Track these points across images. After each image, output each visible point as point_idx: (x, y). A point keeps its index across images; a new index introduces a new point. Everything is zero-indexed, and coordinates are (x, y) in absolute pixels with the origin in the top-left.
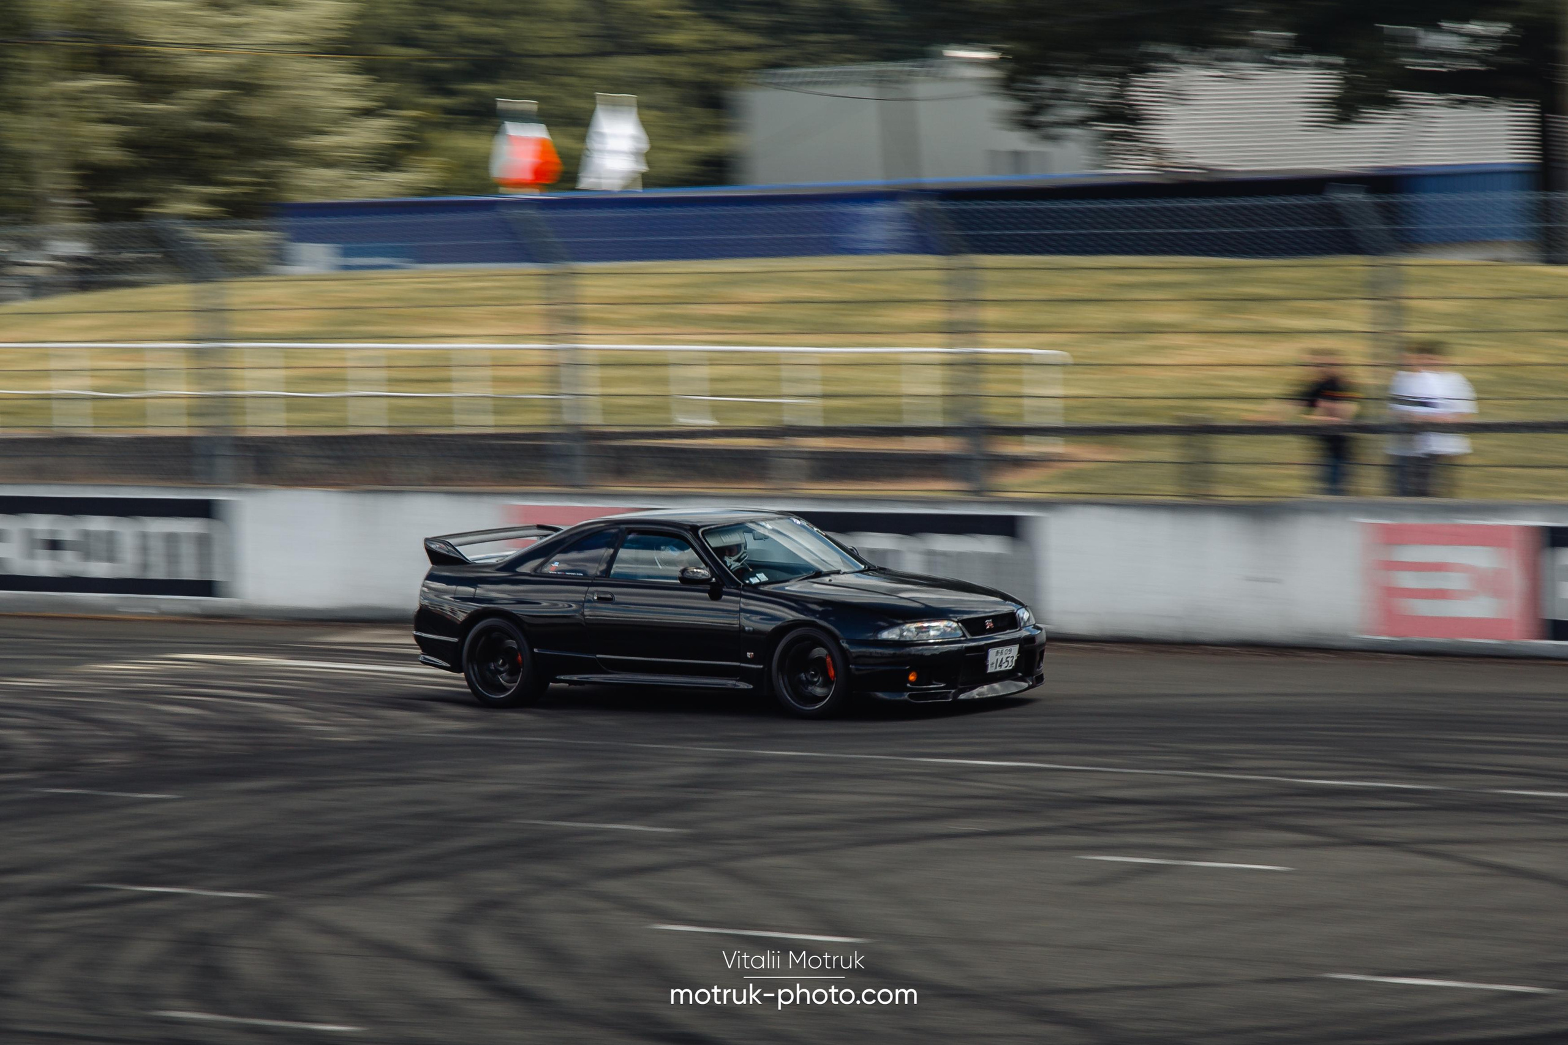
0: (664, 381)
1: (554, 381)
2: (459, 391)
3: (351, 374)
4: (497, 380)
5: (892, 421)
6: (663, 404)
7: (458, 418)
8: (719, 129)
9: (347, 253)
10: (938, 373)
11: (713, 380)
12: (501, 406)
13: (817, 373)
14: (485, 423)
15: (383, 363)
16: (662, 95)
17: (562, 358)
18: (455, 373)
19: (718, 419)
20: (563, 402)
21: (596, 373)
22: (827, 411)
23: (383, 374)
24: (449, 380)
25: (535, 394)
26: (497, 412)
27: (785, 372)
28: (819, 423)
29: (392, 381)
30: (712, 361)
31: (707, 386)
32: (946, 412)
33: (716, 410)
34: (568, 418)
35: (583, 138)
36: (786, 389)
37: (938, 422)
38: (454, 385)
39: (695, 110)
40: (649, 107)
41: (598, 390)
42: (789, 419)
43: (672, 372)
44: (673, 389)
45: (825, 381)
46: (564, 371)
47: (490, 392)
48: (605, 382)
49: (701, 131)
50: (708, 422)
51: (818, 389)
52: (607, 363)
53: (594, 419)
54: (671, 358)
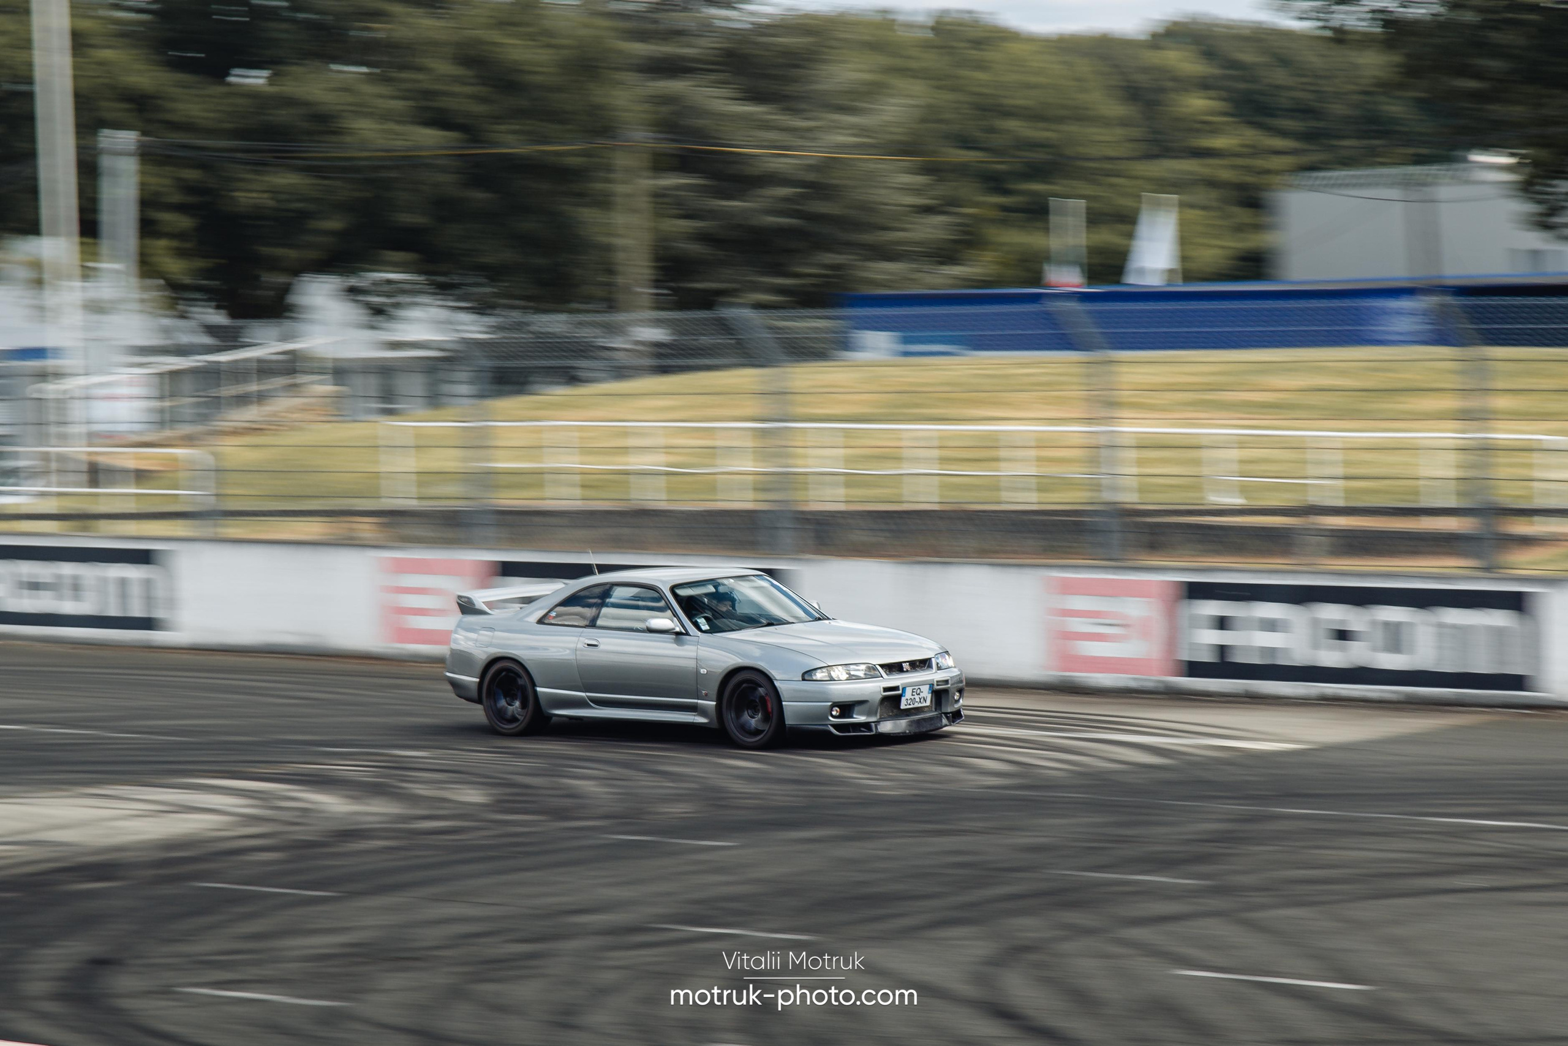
0: (1197, 462)
1: (1094, 461)
2: (1006, 470)
3: (906, 453)
4: (1040, 460)
5: (1409, 501)
6: (1196, 483)
7: (1005, 495)
8: (1257, 228)
9: (906, 341)
10: (1452, 457)
11: (1242, 462)
12: (1044, 484)
13: (1339, 456)
14: (1028, 500)
15: (936, 443)
16: (1202, 196)
17: (1103, 440)
18: (1003, 453)
19: (1246, 498)
20: (1104, 482)
21: (1133, 454)
22: (1348, 491)
23: (936, 453)
24: (997, 460)
25: (1075, 472)
26: (1041, 489)
27: (1310, 455)
28: (1340, 503)
29: (944, 460)
30: (1242, 443)
31: (1235, 467)
32: (1460, 494)
33: (1244, 490)
34: (1107, 496)
35: (1131, 235)
36: (1311, 470)
37: (1452, 503)
38: (1003, 465)
39: (1237, 210)
40: (1192, 206)
41: (1134, 470)
42: (1314, 499)
43: (1205, 454)
44: (1205, 471)
45: (1347, 463)
46: (1104, 452)
47: (1033, 471)
48: (1140, 462)
49: (1240, 229)
50: (1238, 501)
51: (1340, 471)
52: (1144, 445)
53: (1129, 498)
54: (1204, 441)
